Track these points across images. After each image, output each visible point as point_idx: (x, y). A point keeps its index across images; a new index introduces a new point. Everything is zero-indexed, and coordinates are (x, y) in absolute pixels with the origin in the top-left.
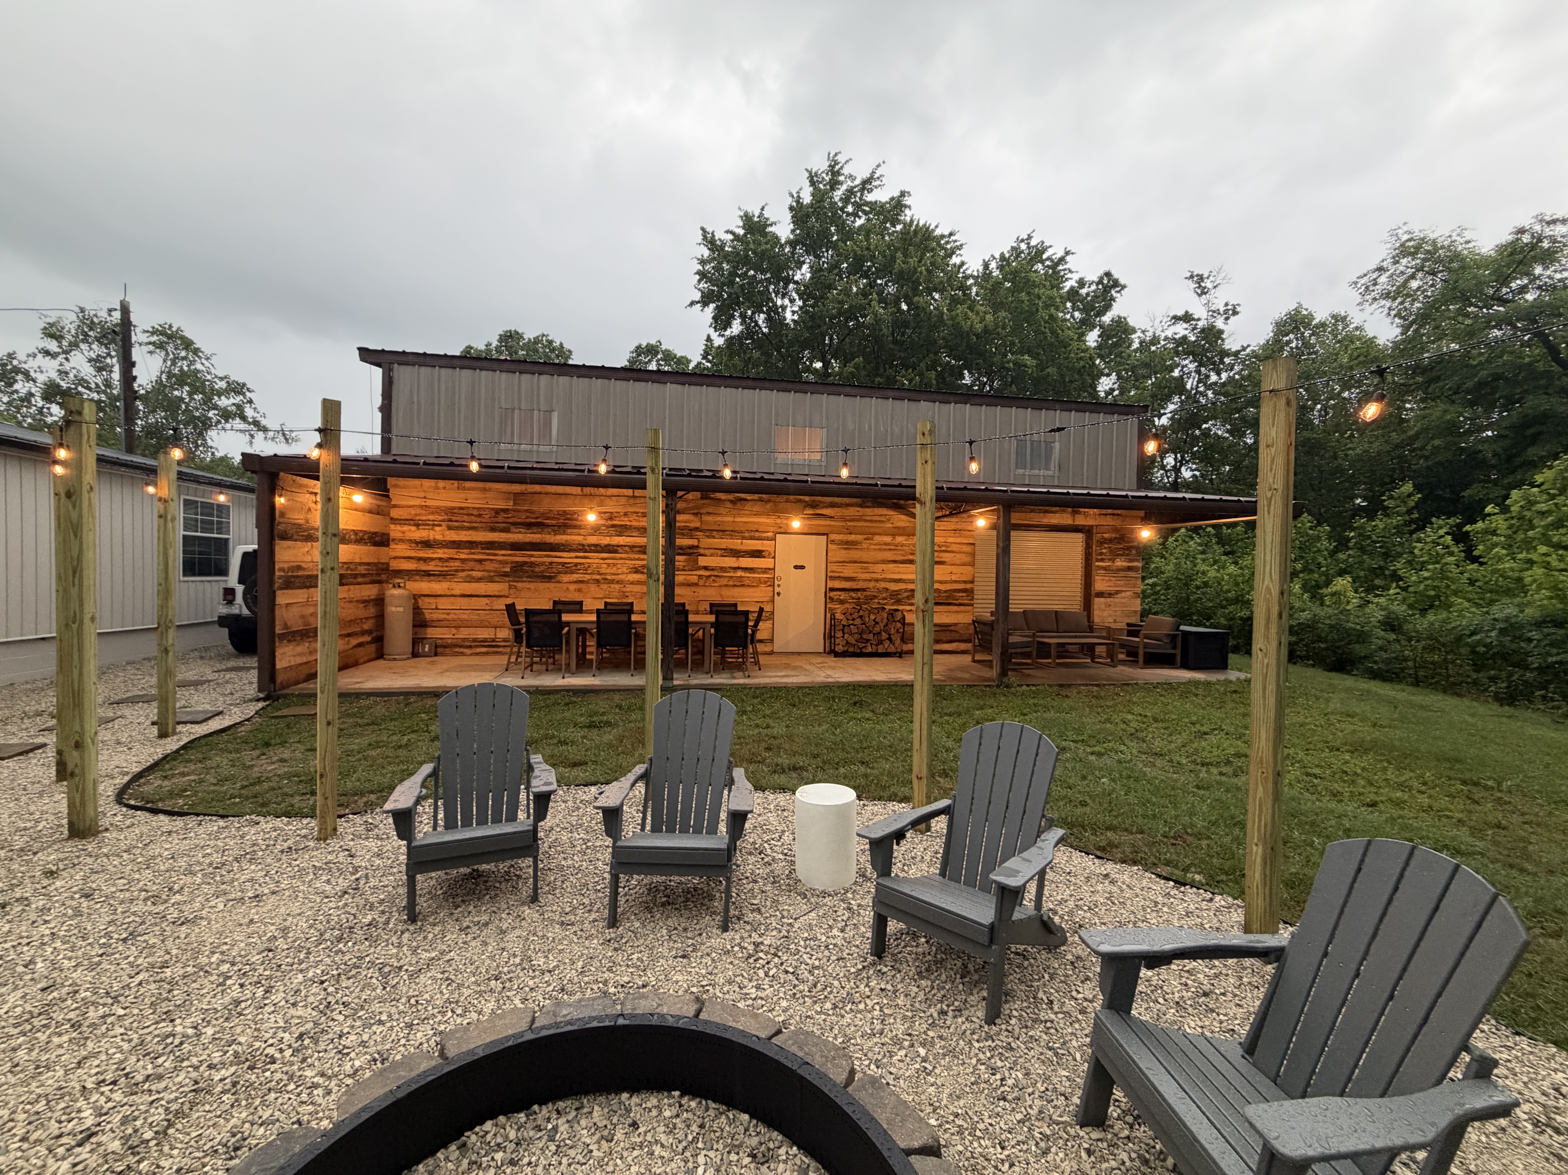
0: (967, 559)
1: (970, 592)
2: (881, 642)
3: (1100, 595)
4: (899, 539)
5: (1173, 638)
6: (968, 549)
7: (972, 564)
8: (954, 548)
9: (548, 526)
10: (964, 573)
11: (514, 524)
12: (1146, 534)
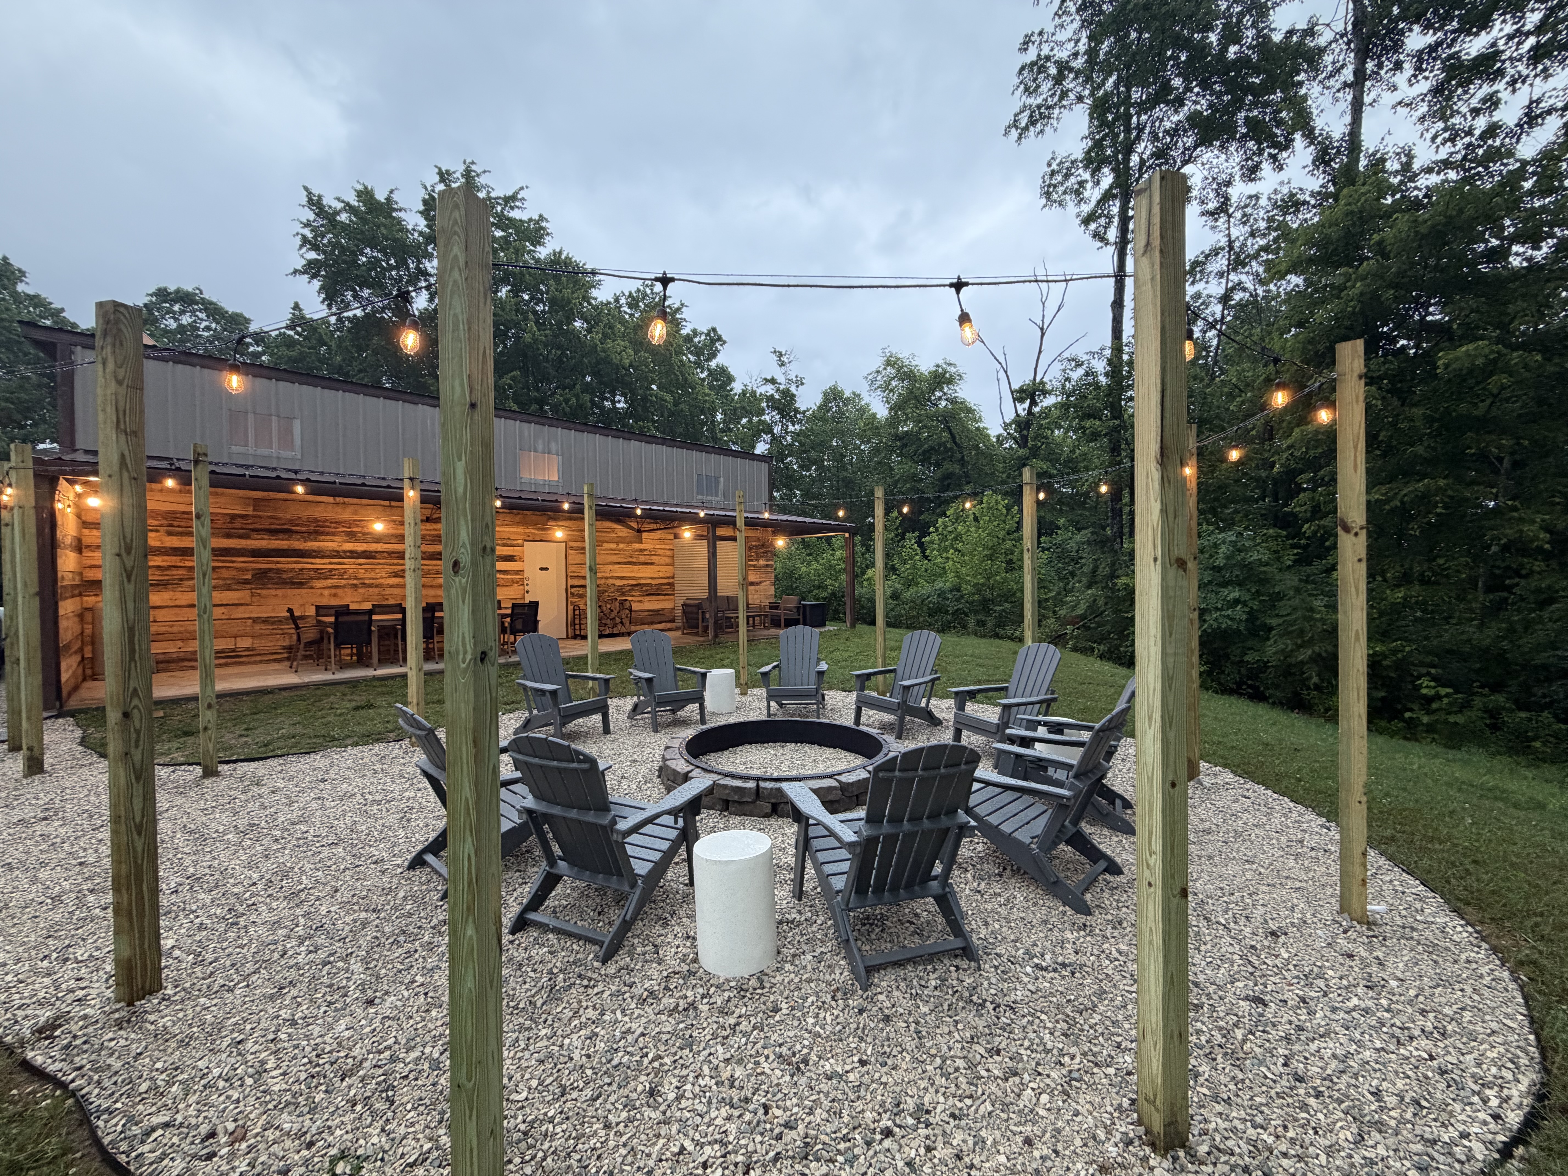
0: (668, 560)
1: (671, 585)
2: (615, 625)
3: (752, 584)
4: (621, 546)
5: (798, 608)
6: (669, 553)
7: (672, 564)
8: (660, 552)
9: (297, 532)
10: (666, 571)
11: (253, 530)
12: (780, 543)
